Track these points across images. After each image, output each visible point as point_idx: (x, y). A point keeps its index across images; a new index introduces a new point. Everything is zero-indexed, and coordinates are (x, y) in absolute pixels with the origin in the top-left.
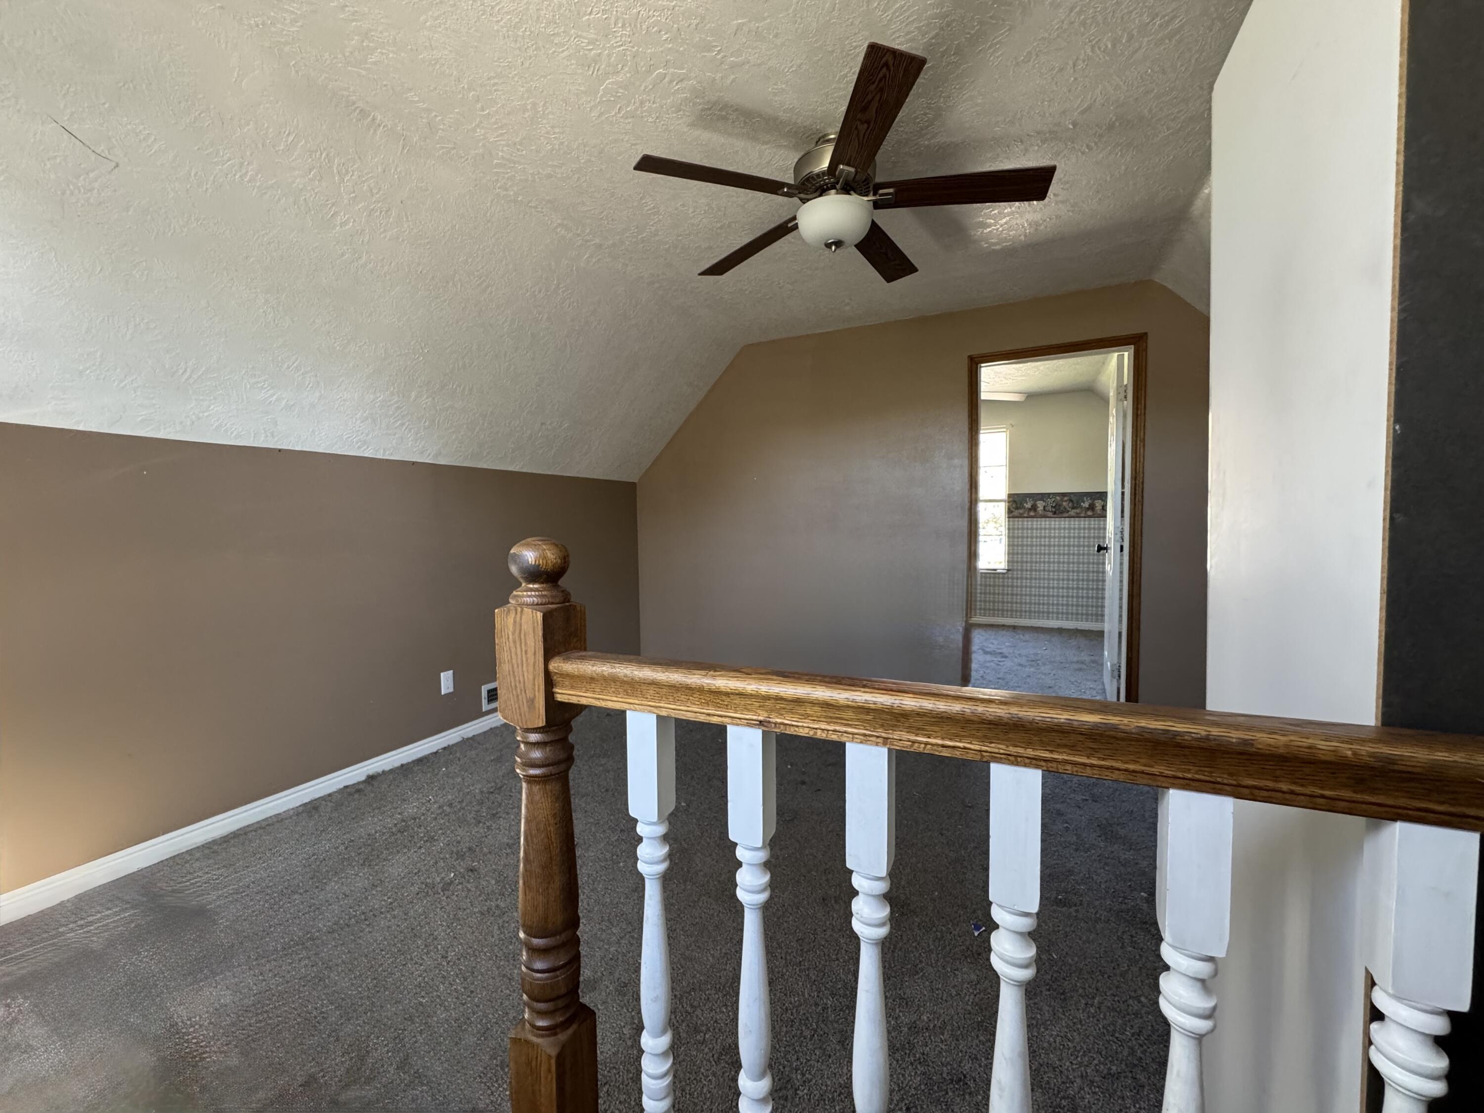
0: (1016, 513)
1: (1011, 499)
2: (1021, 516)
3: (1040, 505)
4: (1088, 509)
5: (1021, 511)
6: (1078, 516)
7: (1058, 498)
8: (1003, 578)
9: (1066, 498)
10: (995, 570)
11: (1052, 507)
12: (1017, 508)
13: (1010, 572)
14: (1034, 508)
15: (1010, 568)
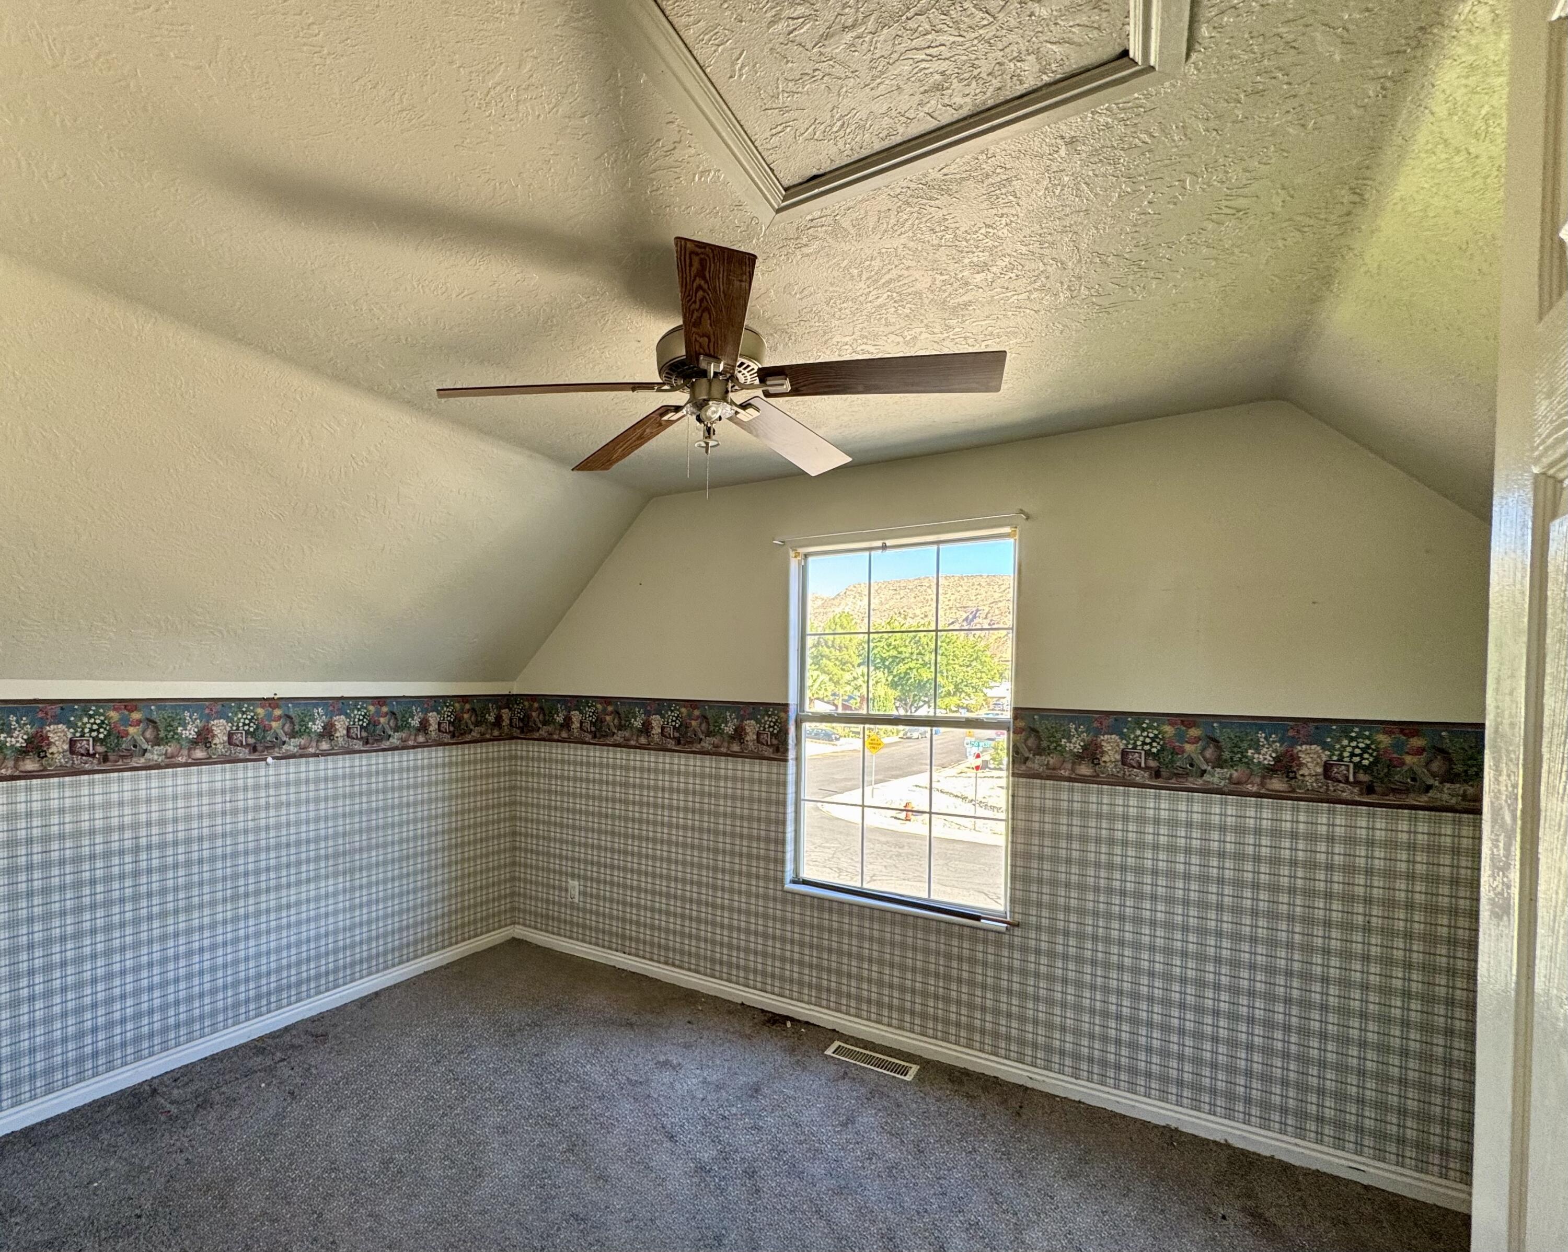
0: (1037, 764)
1: (1021, 724)
2: (1051, 775)
3: (1111, 745)
4: (1271, 771)
5: (1052, 760)
6: (1235, 790)
7: (1168, 730)
8: (998, 944)
9: (1194, 732)
10: (978, 918)
11: (1148, 754)
12: (1040, 751)
13: (1018, 932)
14: (1091, 753)
15: (1018, 918)
